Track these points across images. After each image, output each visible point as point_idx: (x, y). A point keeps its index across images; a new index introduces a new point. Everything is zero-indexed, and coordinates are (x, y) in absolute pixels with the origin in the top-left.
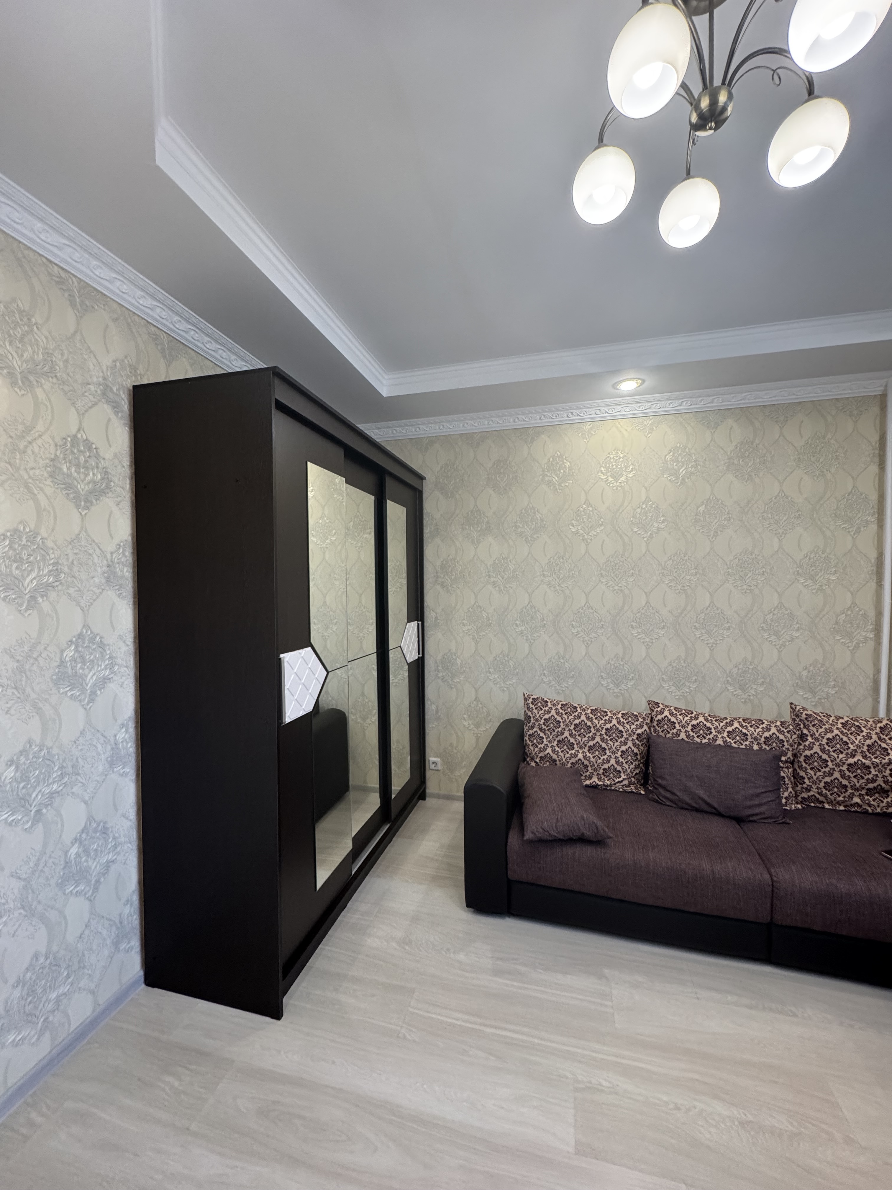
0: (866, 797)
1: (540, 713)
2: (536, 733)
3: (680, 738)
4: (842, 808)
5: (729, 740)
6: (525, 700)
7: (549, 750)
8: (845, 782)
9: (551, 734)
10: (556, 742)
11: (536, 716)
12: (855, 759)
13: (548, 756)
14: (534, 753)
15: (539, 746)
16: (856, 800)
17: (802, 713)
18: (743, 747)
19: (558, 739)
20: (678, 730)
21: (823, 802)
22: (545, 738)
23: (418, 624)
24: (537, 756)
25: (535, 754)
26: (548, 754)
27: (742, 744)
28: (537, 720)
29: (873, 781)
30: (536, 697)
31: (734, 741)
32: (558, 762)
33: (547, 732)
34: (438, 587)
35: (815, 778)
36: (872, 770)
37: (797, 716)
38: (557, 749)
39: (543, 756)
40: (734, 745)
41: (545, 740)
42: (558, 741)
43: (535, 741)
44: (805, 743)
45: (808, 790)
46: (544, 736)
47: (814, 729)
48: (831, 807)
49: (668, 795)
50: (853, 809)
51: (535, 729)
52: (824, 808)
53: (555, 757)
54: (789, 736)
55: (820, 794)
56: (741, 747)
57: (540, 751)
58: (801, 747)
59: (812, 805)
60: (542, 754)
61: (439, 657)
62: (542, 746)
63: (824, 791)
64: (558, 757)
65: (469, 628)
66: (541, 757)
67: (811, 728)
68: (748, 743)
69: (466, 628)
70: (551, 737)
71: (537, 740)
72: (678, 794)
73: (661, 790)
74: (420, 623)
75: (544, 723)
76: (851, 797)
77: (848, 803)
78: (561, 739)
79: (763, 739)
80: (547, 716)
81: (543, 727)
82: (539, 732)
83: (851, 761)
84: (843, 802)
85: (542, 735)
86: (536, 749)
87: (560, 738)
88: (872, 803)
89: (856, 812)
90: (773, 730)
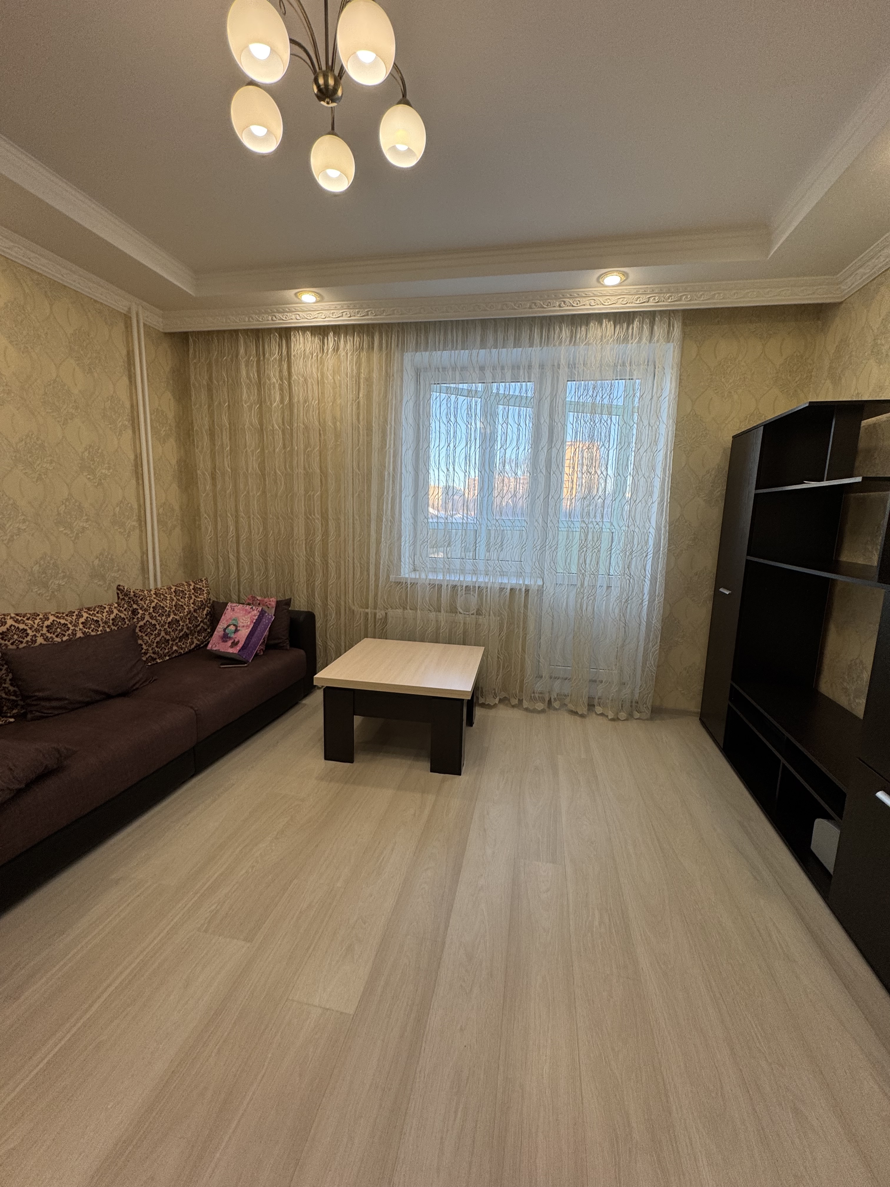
0: (179, 644)
3: (37, 644)
4: (167, 658)
5: (87, 631)
8: (168, 637)
12: (171, 618)
16: (175, 648)
17: (130, 592)
18: (99, 633)
20: (32, 636)
21: (156, 659)
27: (98, 631)
29: (182, 630)
31: (91, 629)
35: (149, 641)
36: (181, 622)
37: (126, 595)
40: (93, 634)
44: (137, 616)
45: (146, 654)
47: (142, 602)
48: (161, 661)
49: (54, 704)
50: (174, 656)
52: (157, 663)
54: (126, 613)
55: (154, 653)
56: (98, 633)
58: (135, 620)
59: (149, 664)
63: (157, 649)
67: (140, 602)
68: (101, 628)
72: (67, 697)
73: (43, 703)
76: (171, 648)
77: (170, 653)
79: (111, 622)
83: (169, 619)
84: (168, 653)
88: (183, 646)
89: (176, 657)
90: (115, 611)
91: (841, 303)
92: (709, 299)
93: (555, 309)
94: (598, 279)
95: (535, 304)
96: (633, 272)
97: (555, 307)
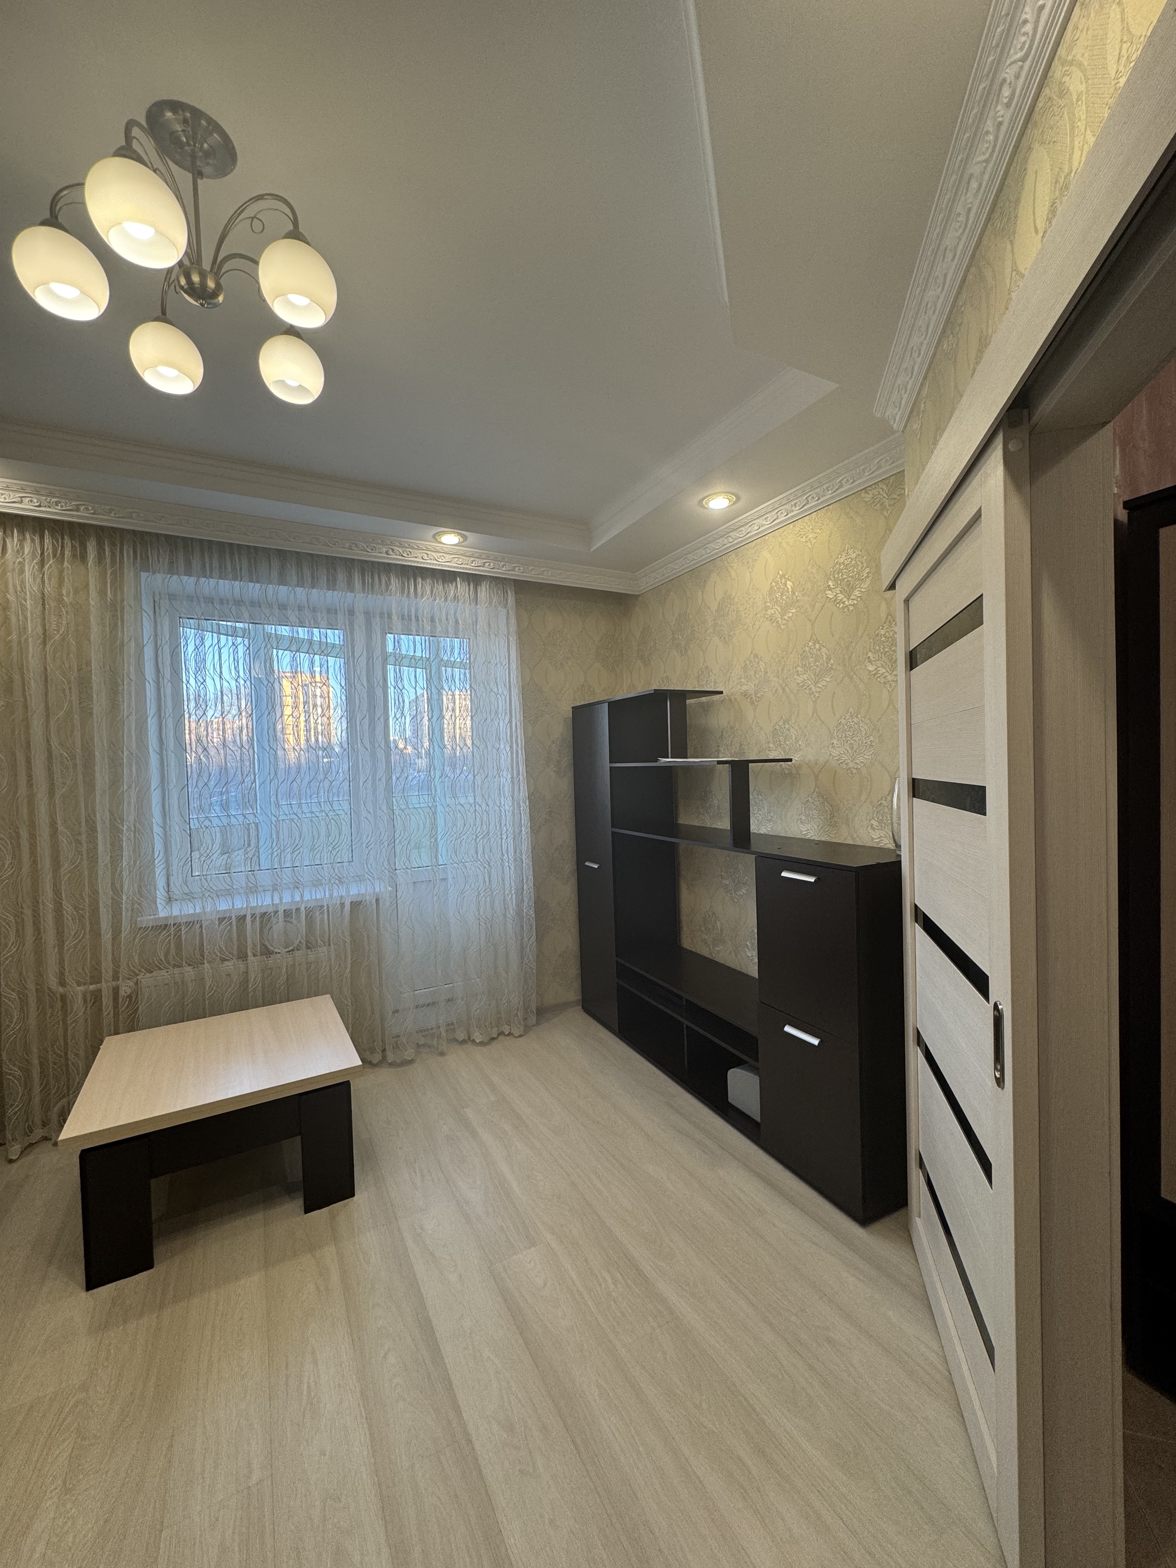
91: (639, 595)
92: (538, 574)
93: (381, 556)
94: (434, 536)
95: (356, 546)
96: (472, 537)
97: (381, 553)
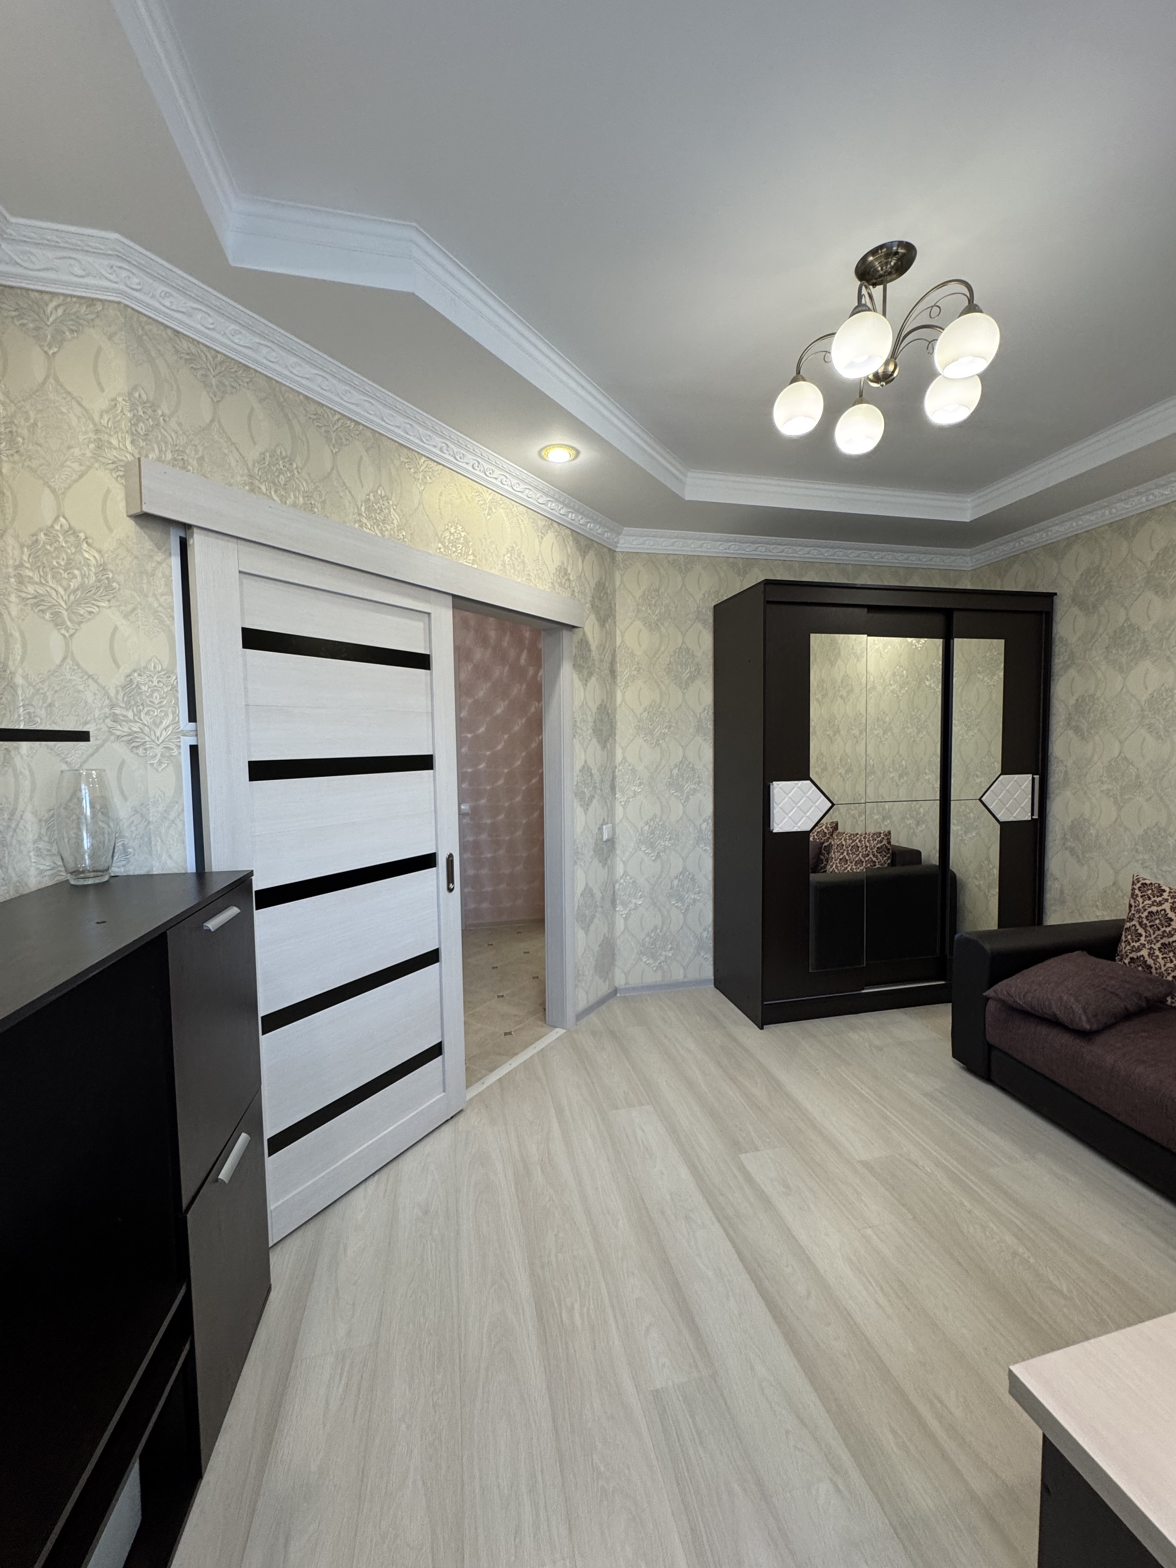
1: (1145, 903)
2: (1133, 928)
6: (1133, 884)
7: (1145, 952)
9: (1154, 934)
10: (1159, 945)
11: (1139, 905)
13: (1142, 959)
14: (1124, 951)
15: (1132, 944)
19: (1162, 941)
22: (1144, 936)
23: (1033, 779)
24: (1127, 956)
25: (1126, 952)
26: (1141, 956)
28: (1138, 911)
30: (1148, 882)
32: (1153, 970)
33: (1148, 928)
34: (1070, 733)
38: (1157, 953)
39: (1135, 957)
41: (1143, 939)
42: (1162, 944)
43: (1129, 937)
46: (1144, 934)
51: (1134, 923)
53: (1150, 962)
57: (1132, 951)
60: (1134, 955)
61: (1068, 822)
62: (1137, 945)
64: (1156, 964)
65: (1110, 787)
66: (1132, 959)
69: (1105, 787)
70: (1153, 937)
71: (1132, 936)
74: (1037, 777)
75: (1147, 917)
78: (1167, 943)
80: (1154, 909)
81: (1145, 921)
82: (1138, 927)
85: (1141, 931)
86: (1128, 947)
87: (1166, 940)
